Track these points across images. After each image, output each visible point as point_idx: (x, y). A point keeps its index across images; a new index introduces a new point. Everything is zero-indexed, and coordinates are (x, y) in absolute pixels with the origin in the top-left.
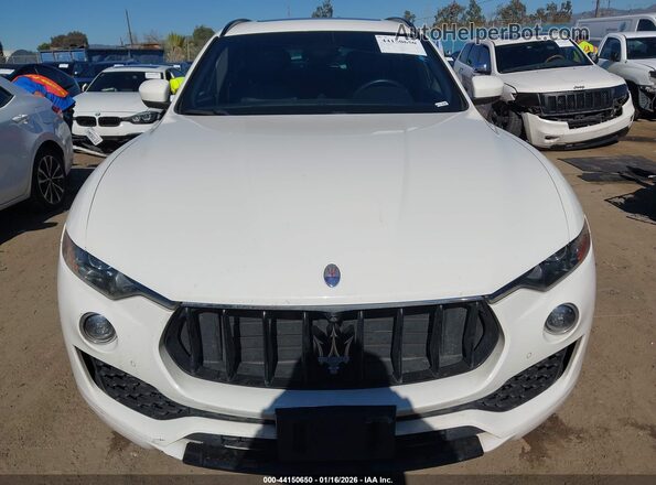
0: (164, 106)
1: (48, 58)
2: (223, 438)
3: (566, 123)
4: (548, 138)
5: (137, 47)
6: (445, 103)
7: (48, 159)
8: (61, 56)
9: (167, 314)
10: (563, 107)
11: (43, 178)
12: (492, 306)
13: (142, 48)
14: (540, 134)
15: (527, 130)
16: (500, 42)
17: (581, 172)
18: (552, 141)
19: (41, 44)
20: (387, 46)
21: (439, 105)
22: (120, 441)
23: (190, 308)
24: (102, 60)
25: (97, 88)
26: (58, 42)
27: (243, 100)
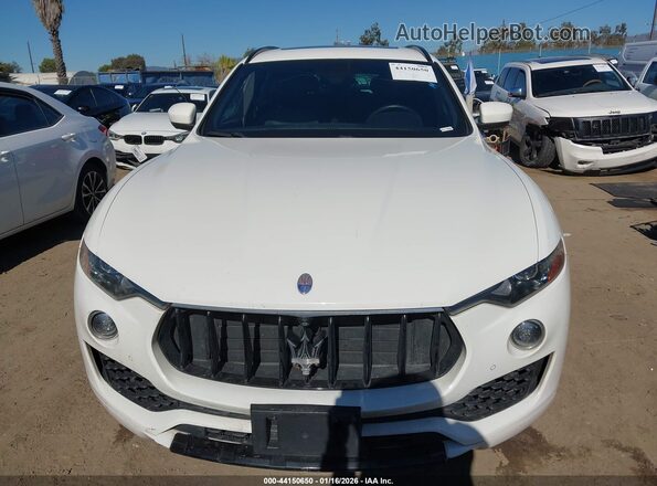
0: (188, 128)
1: (106, 80)
2: (207, 431)
3: (600, 148)
4: (581, 163)
5: (189, 69)
6: (450, 128)
7: (92, 175)
8: (118, 78)
9: (159, 314)
10: (598, 132)
11: (86, 192)
12: (452, 318)
13: (194, 70)
14: (573, 158)
15: (560, 156)
16: (537, 67)
17: (611, 198)
18: (585, 166)
19: (102, 65)
20: (399, 73)
21: (444, 130)
22: (124, 434)
23: (180, 309)
24: (155, 81)
25: (145, 109)
26: (118, 64)
27: (267, 123)
